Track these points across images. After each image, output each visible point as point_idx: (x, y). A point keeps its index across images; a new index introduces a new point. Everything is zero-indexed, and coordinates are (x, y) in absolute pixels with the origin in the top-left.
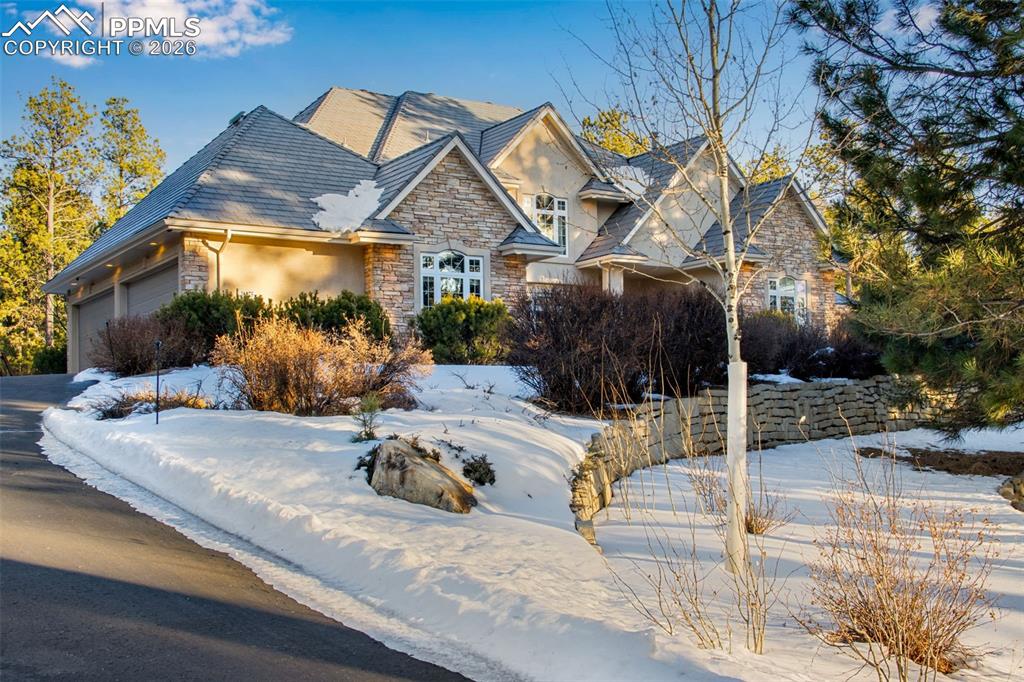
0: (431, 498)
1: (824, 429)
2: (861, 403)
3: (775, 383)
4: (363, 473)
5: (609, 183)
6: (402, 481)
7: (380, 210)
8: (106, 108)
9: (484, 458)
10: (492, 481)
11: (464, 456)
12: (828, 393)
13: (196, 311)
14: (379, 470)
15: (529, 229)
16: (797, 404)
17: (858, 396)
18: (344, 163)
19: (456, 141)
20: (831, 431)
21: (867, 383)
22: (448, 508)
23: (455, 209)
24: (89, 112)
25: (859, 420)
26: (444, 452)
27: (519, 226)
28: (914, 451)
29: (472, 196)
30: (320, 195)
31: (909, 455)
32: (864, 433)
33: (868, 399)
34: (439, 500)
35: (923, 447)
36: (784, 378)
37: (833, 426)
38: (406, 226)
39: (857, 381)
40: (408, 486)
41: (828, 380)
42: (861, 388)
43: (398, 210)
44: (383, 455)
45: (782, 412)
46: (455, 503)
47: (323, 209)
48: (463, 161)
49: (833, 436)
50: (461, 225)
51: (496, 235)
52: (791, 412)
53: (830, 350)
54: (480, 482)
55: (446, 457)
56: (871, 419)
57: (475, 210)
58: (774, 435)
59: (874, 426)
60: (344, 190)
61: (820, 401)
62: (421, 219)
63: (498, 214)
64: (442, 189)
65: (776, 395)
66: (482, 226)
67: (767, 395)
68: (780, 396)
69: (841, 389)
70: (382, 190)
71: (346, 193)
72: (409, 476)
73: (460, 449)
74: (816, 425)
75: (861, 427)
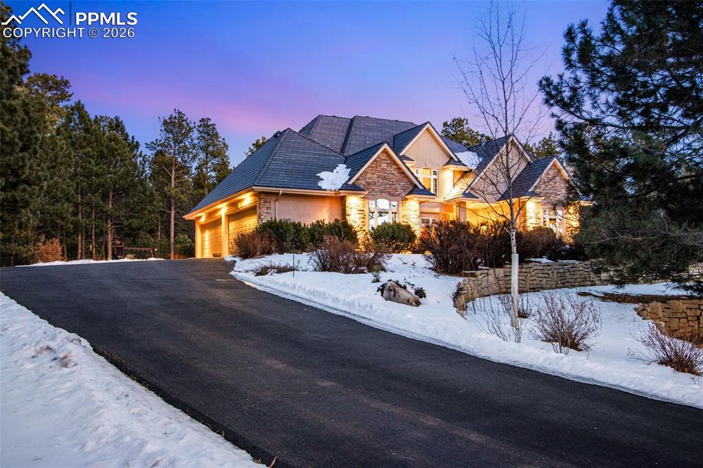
0: (405, 301)
1: (564, 284)
2: (582, 272)
3: (539, 262)
4: (380, 293)
5: (459, 161)
6: (395, 295)
7: (350, 180)
8: (200, 124)
9: (422, 288)
10: (425, 297)
11: (414, 287)
12: (566, 267)
13: (272, 229)
14: (385, 292)
15: (421, 187)
16: (550, 272)
17: (581, 268)
18: (330, 155)
19: (385, 146)
20: (567, 284)
21: (586, 263)
22: (411, 305)
23: (385, 178)
24: (192, 126)
25: (581, 280)
26: (408, 286)
27: (416, 186)
28: (606, 294)
29: (394, 172)
30: (320, 172)
31: (603, 295)
32: (583, 286)
33: (586, 270)
34: (408, 302)
35: (611, 292)
36: (544, 260)
37: (568, 282)
38: (362, 187)
39: (581, 262)
40: (397, 297)
41: (566, 261)
42: (582, 265)
43: (358, 179)
44: (387, 287)
45: (543, 276)
46: (414, 303)
47: (322, 180)
48: (388, 155)
49: (568, 287)
50: (388, 186)
51: (405, 190)
52: (547, 276)
53: (568, 247)
54: (421, 297)
55: (409, 288)
56: (588, 279)
57: (395, 179)
58: (539, 286)
59: (589, 283)
60: (331, 169)
61: (562, 271)
62: (369, 184)
63: (405, 180)
64: (379, 169)
65: (540, 268)
66: (397, 186)
67: (535, 268)
68: (542, 268)
69: (572, 265)
70: (350, 170)
71: (332, 171)
72: (397, 294)
73: (413, 285)
74: (560, 282)
75: (583, 283)
